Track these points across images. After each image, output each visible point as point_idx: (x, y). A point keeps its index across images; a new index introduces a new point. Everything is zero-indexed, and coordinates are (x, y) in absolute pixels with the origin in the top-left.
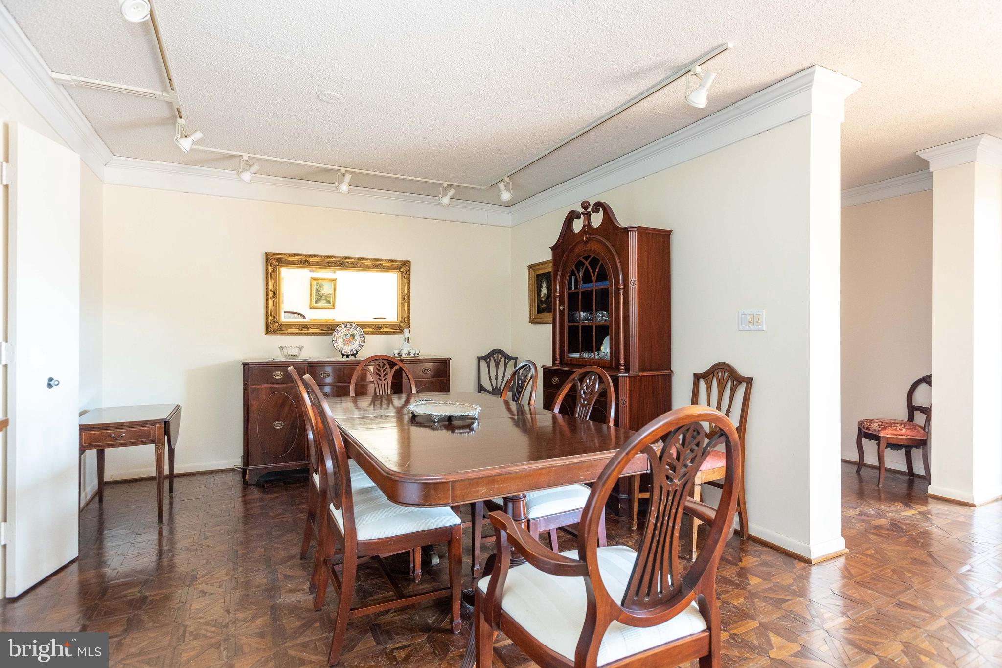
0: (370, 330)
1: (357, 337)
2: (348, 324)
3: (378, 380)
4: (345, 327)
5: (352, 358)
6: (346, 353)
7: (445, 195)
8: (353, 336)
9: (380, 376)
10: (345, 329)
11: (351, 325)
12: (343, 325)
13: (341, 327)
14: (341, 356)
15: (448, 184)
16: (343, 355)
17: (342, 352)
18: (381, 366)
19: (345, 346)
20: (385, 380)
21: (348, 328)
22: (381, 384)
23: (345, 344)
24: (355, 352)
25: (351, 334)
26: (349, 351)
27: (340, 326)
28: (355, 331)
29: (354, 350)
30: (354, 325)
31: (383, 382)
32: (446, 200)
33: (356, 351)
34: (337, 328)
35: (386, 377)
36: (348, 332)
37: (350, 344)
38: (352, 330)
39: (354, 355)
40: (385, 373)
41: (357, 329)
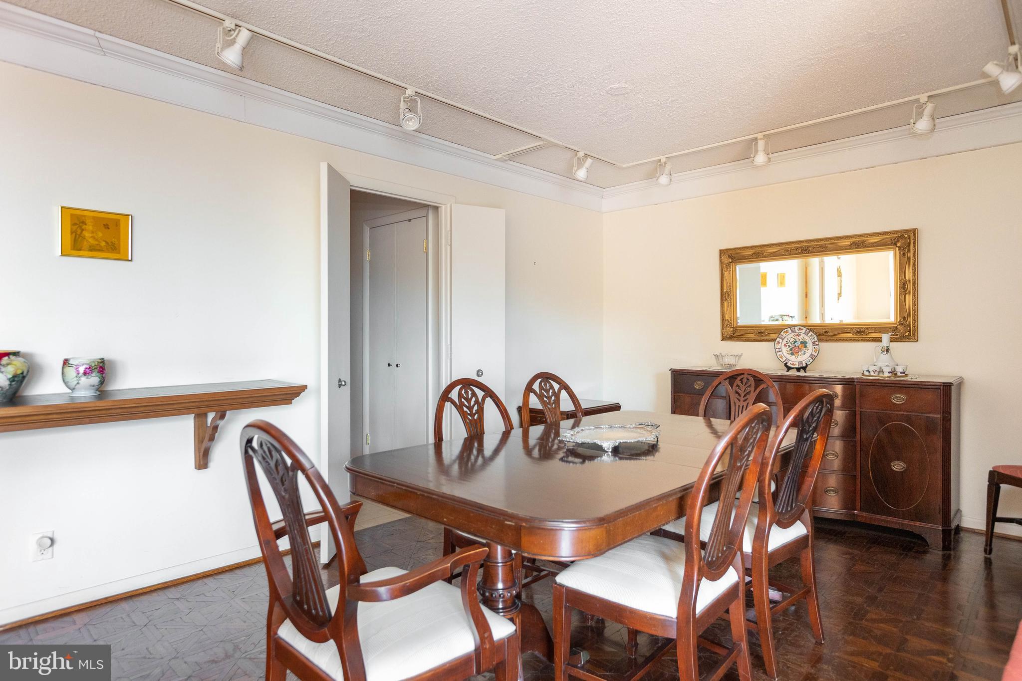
0: (850, 335)
1: (810, 345)
2: (796, 328)
3: (737, 401)
4: (792, 332)
5: (802, 373)
6: (793, 365)
7: (920, 115)
8: (804, 344)
9: (740, 395)
10: (793, 334)
11: (800, 329)
12: (789, 329)
13: (787, 332)
14: (786, 369)
15: (929, 97)
16: (789, 368)
17: (787, 363)
18: (744, 384)
19: (793, 356)
20: (744, 401)
21: (797, 334)
22: (739, 406)
23: (792, 354)
24: (804, 365)
25: (801, 340)
26: (797, 364)
27: (785, 330)
28: (806, 338)
29: (804, 362)
30: (804, 329)
31: (741, 404)
32: (923, 125)
33: (806, 363)
34: (782, 333)
35: (746, 398)
36: (797, 338)
37: (800, 354)
38: (802, 335)
39: (804, 368)
40: (745, 393)
41: (810, 334)
